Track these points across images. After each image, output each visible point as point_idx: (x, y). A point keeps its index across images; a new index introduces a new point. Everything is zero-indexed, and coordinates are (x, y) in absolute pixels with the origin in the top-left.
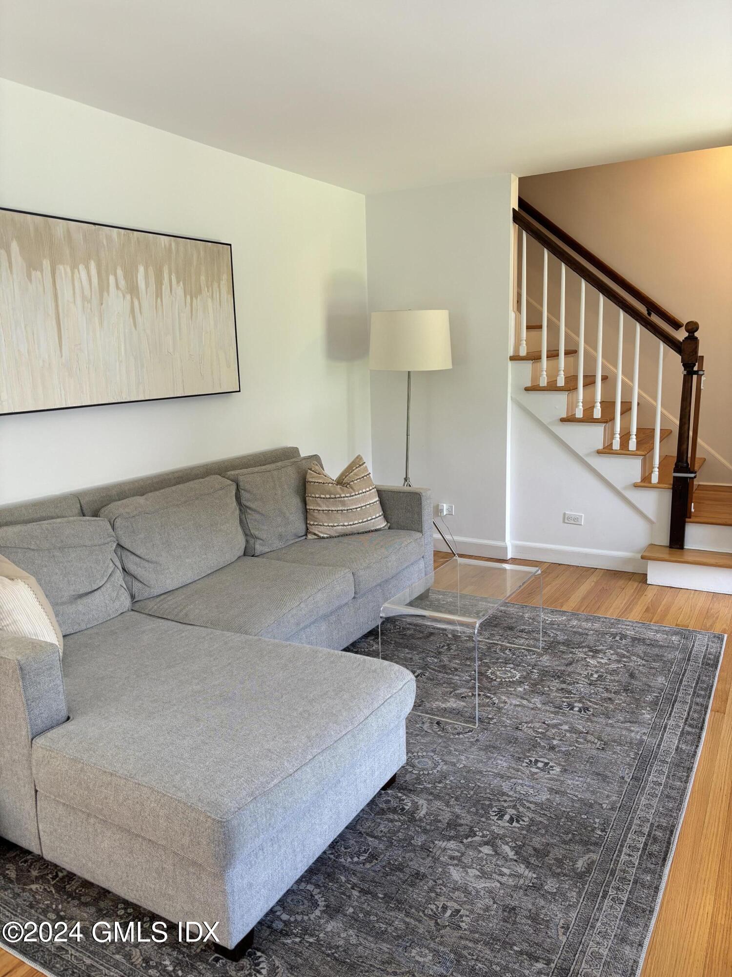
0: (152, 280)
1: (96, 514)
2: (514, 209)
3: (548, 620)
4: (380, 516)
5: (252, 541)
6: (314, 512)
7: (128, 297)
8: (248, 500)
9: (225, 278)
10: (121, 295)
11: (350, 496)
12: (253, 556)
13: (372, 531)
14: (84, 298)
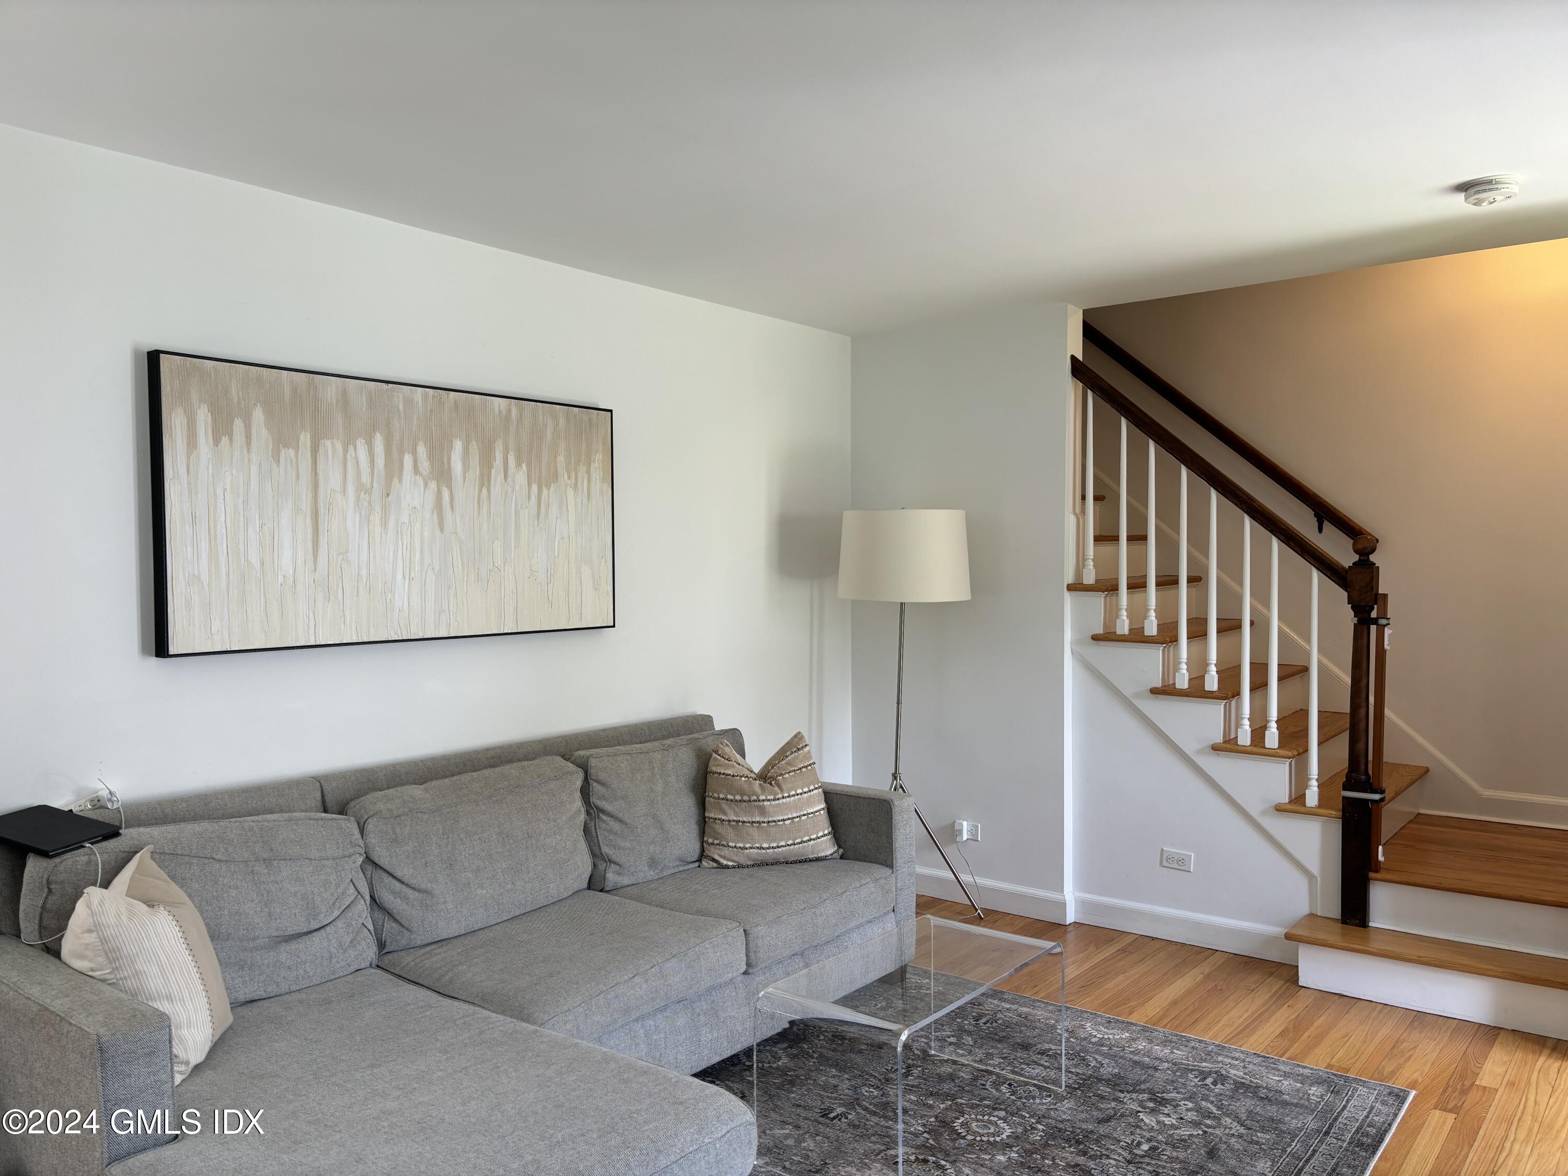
0: (475, 461)
1: (342, 811)
2: (1073, 358)
3: (1095, 1036)
4: (824, 836)
5: (602, 866)
6: (715, 823)
7: (433, 485)
8: (603, 798)
9: (599, 459)
10: (421, 483)
11: (774, 800)
12: (601, 891)
13: (811, 861)
14: (360, 487)
